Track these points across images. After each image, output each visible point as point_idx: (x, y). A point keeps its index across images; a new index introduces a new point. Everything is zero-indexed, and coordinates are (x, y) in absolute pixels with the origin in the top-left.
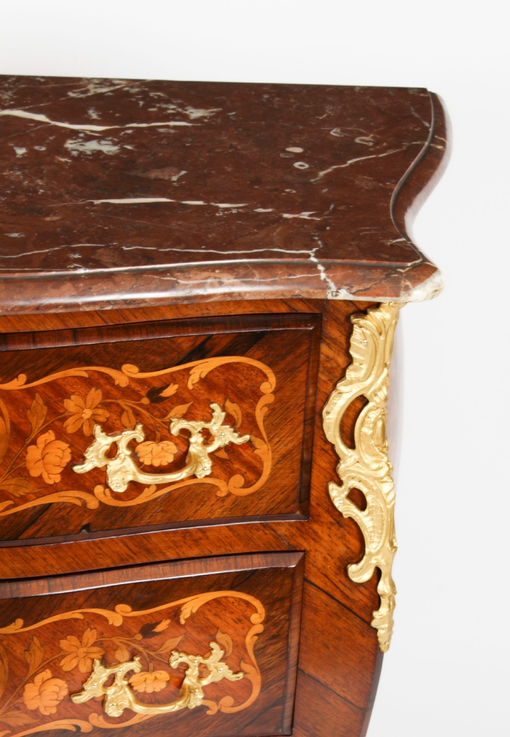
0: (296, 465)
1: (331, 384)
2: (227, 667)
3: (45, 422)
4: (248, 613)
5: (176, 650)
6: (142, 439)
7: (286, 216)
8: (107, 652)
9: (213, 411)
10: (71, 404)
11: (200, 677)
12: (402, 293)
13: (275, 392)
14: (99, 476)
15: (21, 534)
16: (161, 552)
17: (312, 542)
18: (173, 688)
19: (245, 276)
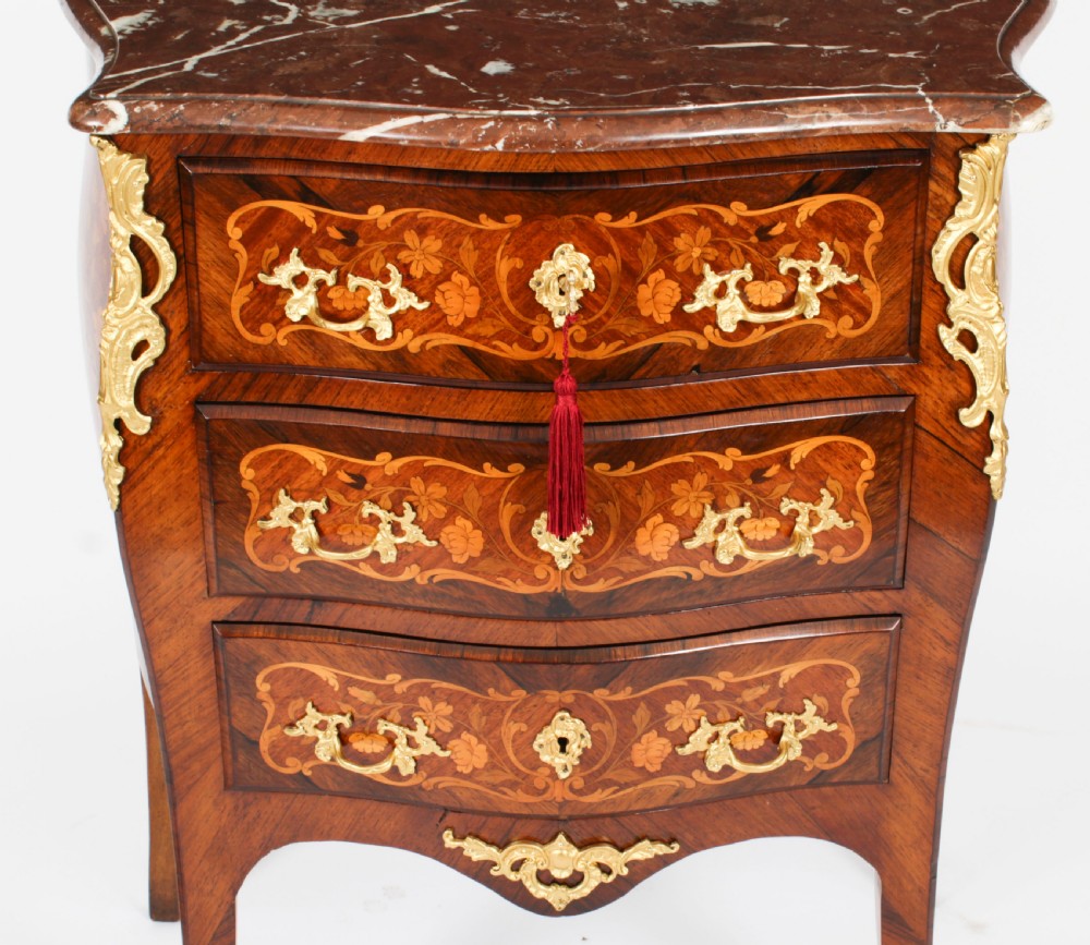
0: (906, 306)
1: (940, 223)
2: (837, 515)
3: (655, 261)
4: (858, 458)
5: (787, 496)
6: (751, 278)
7: (891, 55)
8: (716, 496)
9: (822, 250)
10: (681, 242)
11: (811, 524)
12: (1012, 123)
13: (883, 231)
14: (709, 315)
15: (632, 374)
16: (770, 395)
17: (923, 386)
18: (783, 537)
19: (853, 110)
